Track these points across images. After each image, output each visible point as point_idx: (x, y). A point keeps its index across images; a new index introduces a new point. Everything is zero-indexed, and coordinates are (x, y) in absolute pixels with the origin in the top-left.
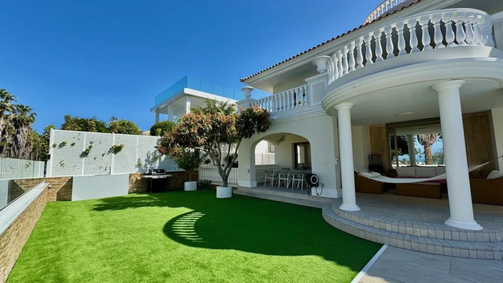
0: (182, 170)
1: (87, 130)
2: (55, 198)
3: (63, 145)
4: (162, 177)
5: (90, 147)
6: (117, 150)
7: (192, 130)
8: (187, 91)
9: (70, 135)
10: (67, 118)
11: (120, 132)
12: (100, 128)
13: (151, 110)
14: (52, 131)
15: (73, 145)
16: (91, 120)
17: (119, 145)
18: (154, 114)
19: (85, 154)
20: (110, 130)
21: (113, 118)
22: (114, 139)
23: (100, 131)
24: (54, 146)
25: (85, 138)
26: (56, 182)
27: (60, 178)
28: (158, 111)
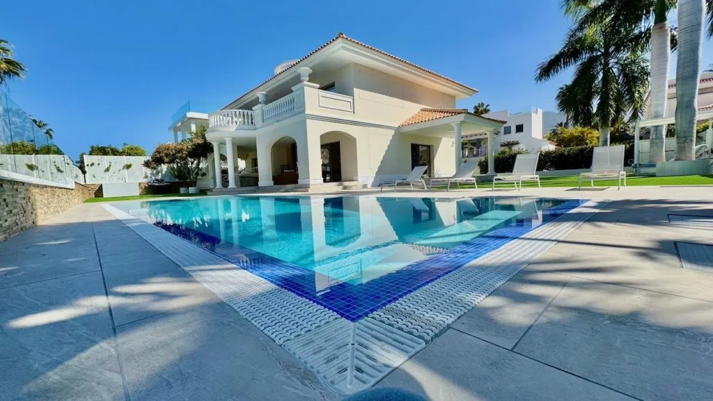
0: (177, 180)
1: (106, 155)
2: (94, 196)
3: (92, 164)
4: (162, 184)
5: (110, 165)
6: (128, 167)
7: (161, 155)
8: (190, 115)
9: (96, 159)
10: (92, 147)
11: (130, 155)
12: (115, 152)
13: (169, 129)
14: (85, 156)
15: (99, 164)
16: (108, 148)
17: (129, 164)
18: (172, 133)
19: (107, 170)
20: (121, 154)
21: (125, 144)
22: (125, 160)
23: (115, 155)
24: (88, 165)
25: (106, 160)
26: (93, 187)
27: (94, 185)
28: (176, 130)
